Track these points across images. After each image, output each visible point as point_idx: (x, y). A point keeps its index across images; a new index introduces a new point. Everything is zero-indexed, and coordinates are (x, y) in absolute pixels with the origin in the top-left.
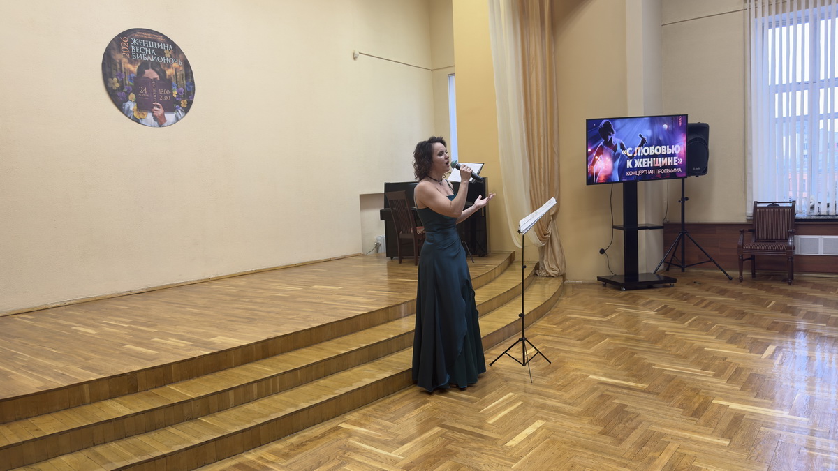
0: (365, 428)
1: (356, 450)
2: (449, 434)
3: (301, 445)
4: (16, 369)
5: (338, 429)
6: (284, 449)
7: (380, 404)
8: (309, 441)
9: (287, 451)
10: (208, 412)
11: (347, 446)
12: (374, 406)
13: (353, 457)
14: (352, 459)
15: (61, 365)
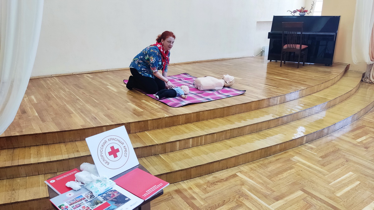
0: (252, 179)
1: (247, 197)
2: (309, 198)
3: (213, 183)
4: (75, 110)
5: (235, 177)
6: (204, 184)
7: (261, 162)
8: (218, 182)
9: (205, 186)
10: (165, 152)
11: (241, 192)
12: (258, 164)
13: (244, 202)
14: (244, 204)
15: (96, 111)
